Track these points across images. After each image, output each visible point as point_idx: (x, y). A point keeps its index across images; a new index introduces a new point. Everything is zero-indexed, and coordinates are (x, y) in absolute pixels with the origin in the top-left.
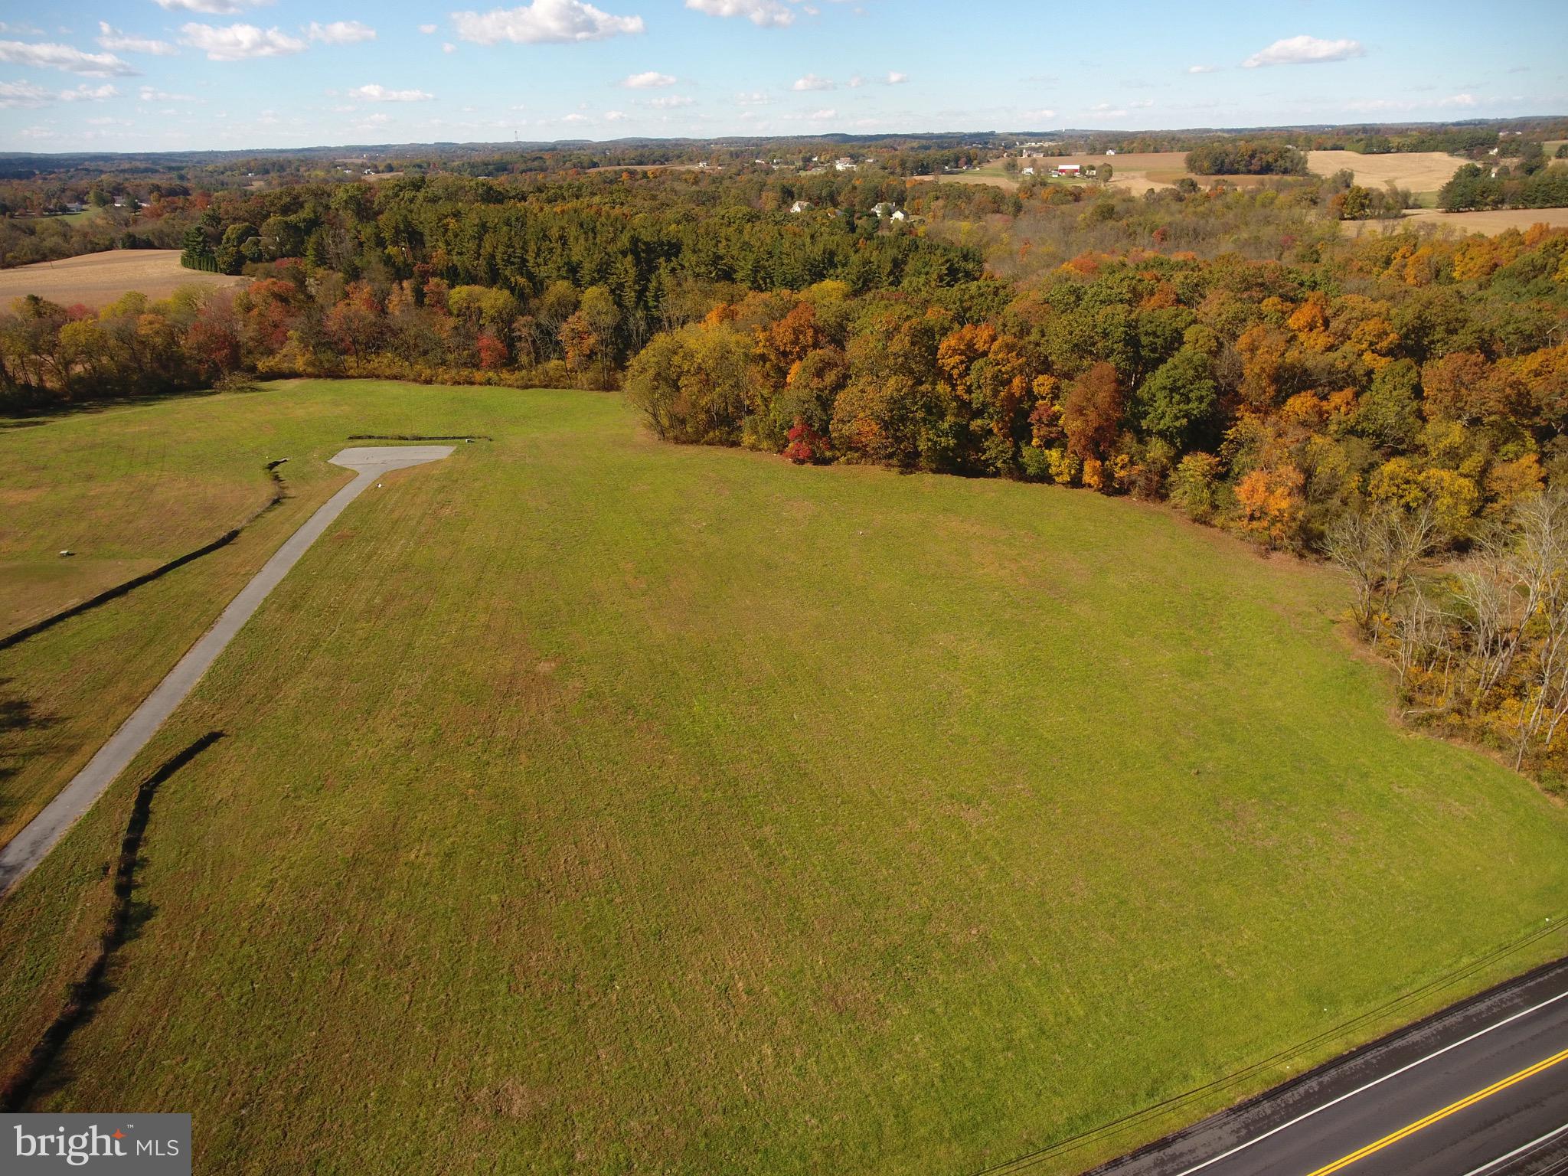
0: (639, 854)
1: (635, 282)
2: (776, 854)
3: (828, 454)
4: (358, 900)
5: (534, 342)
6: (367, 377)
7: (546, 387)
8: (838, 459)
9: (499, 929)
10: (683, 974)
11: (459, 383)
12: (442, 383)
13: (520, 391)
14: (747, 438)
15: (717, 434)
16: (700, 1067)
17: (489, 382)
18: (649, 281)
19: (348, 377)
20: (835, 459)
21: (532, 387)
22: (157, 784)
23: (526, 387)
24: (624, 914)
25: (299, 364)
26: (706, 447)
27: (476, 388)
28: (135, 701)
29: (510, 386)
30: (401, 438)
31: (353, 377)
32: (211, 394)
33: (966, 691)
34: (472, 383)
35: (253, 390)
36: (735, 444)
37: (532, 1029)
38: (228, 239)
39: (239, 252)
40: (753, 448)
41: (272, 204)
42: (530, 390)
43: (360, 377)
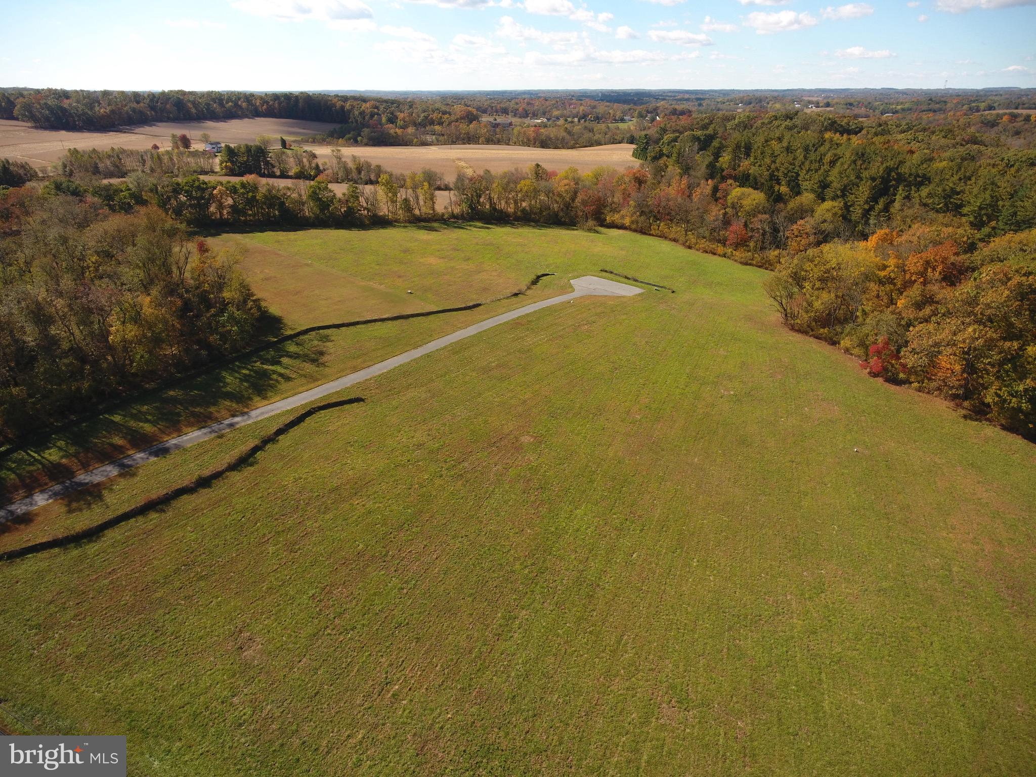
0: (445, 574)
1: (866, 202)
2: (510, 631)
3: (902, 375)
4: (315, 508)
5: (764, 234)
6: (660, 237)
7: (760, 267)
8: (911, 383)
9: (344, 564)
10: (382, 656)
11: (707, 252)
12: (697, 250)
13: (740, 266)
14: (846, 342)
15: (826, 331)
16: (325, 710)
17: (724, 256)
18: (877, 203)
19: (650, 235)
20: (907, 382)
21: (750, 264)
22: (317, 411)
23: (746, 264)
24: (398, 600)
25: (627, 221)
26: (812, 339)
27: (716, 257)
28: (355, 369)
29: (736, 261)
30: (626, 278)
31: (653, 235)
32: (574, 230)
33: (795, 621)
34: (715, 254)
35: (597, 232)
36: (834, 343)
37: (296, 623)
38: (663, 143)
39: (661, 150)
40: (847, 351)
41: (698, 124)
42: (748, 267)
43: (656, 236)
